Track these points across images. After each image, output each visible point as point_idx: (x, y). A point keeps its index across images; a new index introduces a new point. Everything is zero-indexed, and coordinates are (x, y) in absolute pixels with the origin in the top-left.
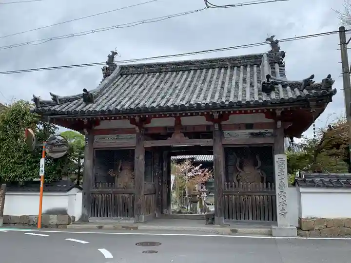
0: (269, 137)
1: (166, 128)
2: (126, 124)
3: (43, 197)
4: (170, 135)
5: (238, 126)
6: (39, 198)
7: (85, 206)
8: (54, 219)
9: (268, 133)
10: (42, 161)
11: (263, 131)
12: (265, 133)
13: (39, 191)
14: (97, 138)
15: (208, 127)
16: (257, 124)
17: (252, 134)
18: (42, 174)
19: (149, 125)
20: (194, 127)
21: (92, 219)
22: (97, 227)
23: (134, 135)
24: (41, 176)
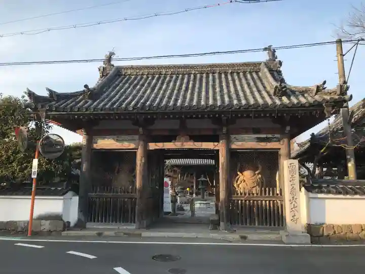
1: (171, 130)
3: (35, 201)
4: (174, 137)
6: (30, 201)
7: (81, 211)
8: (46, 225)
9: (275, 138)
10: (35, 162)
11: (270, 136)
12: (272, 138)
13: (30, 194)
14: (96, 139)
15: (215, 130)
17: (258, 138)
18: (34, 176)
19: (151, 127)
20: (199, 130)
21: (89, 225)
22: (96, 233)
23: (137, 137)
24: (33, 178)
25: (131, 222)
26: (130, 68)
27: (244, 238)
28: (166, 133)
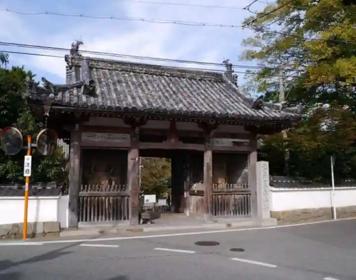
0: (247, 146)
2: (119, 122)
4: (165, 138)
7: (73, 211)
9: (246, 142)
13: (23, 195)
17: (234, 142)
18: (27, 175)
19: (144, 127)
20: (188, 132)
21: (81, 225)
22: (98, 232)
23: (128, 136)
24: (25, 177)
25: (125, 219)
26: (101, 61)
27: (229, 225)
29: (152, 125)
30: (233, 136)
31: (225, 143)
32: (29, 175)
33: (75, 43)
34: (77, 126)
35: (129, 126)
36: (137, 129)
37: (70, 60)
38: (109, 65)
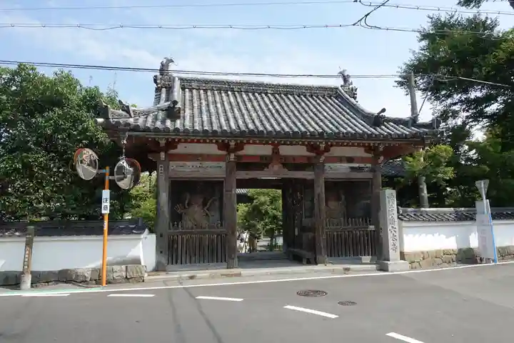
0: (368, 171)
1: (262, 157)
2: (213, 149)
4: (267, 165)
5: (340, 159)
7: (162, 252)
8: (120, 271)
9: (367, 167)
10: (106, 194)
11: (362, 165)
12: (364, 167)
14: (173, 165)
15: (309, 158)
16: (358, 158)
17: (352, 168)
18: (106, 212)
19: (240, 153)
20: (294, 158)
21: (170, 268)
22: (189, 276)
23: (223, 164)
24: (104, 214)
25: (221, 261)
27: (346, 269)
28: (258, 160)
29: (251, 150)
30: (350, 160)
31: (339, 170)
32: (107, 212)
33: (165, 61)
34: (163, 155)
35: (224, 153)
36: (232, 156)
37: (158, 81)
38: (204, 85)
